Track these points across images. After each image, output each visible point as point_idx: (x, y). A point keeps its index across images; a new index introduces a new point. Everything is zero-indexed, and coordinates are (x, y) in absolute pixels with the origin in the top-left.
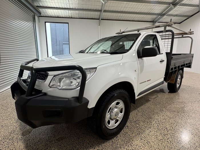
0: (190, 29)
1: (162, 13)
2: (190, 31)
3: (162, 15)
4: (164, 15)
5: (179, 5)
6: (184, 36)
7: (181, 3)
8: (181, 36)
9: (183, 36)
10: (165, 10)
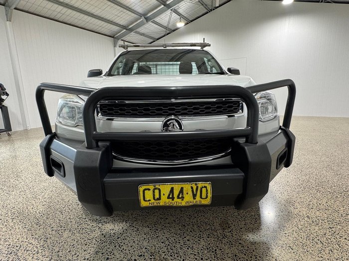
1: (128, 26)
3: (128, 29)
4: (131, 30)
5: (152, 22)
7: (154, 19)
10: (133, 23)
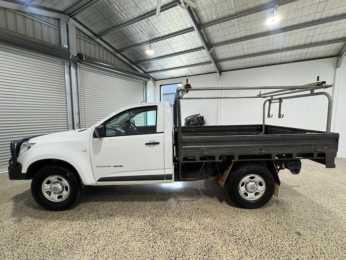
0: (318, 77)
2: (318, 80)
6: (316, 91)
8: (309, 92)
9: (312, 91)
